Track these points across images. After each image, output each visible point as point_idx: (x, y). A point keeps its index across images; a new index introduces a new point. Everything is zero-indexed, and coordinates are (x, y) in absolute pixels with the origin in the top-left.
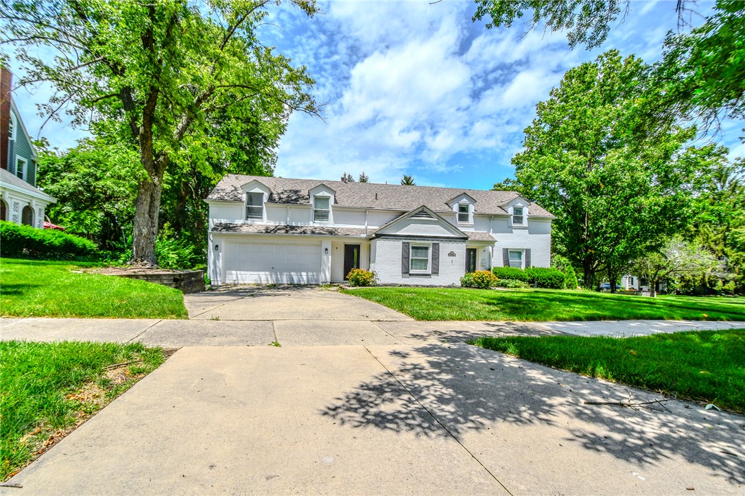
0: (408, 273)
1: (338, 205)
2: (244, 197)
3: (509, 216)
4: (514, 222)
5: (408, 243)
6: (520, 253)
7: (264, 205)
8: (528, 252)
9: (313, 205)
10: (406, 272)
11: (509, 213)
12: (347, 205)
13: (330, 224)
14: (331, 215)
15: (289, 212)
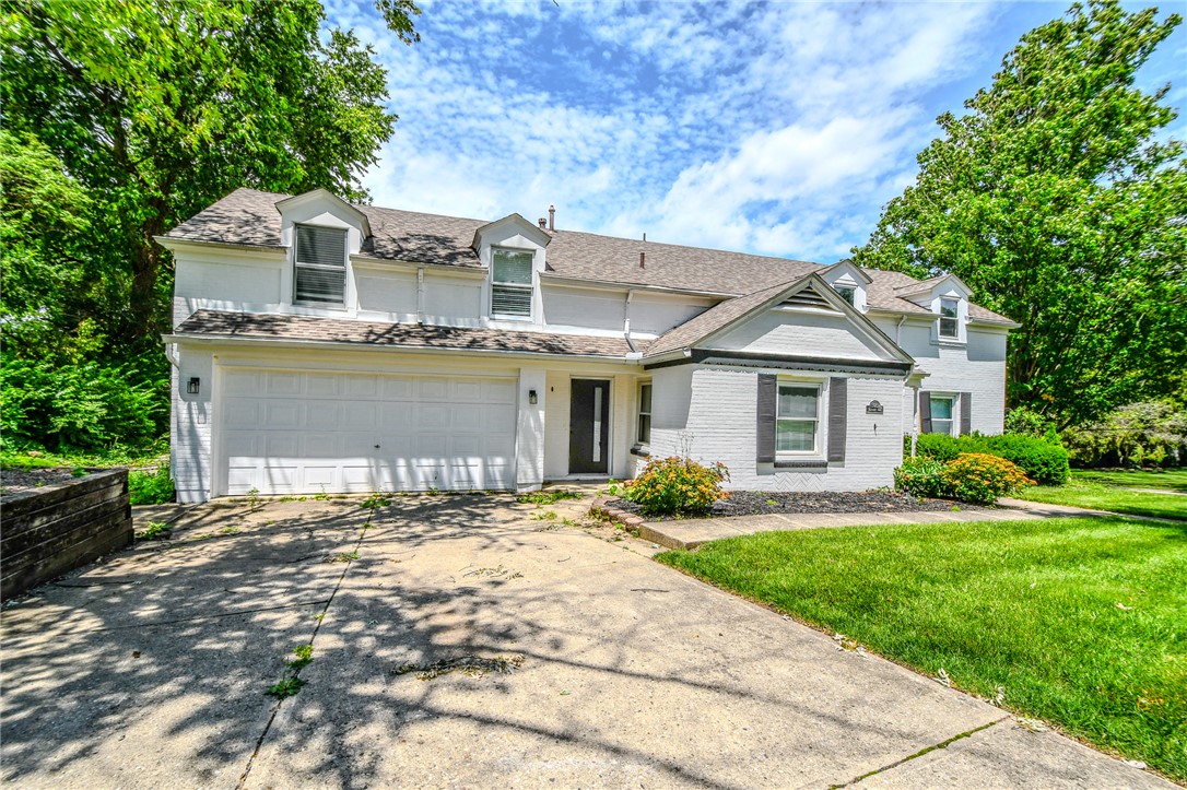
0: (771, 460)
1: (557, 274)
2: (289, 239)
3: (935, 317)
4: (942, 333)
5: (774, 377)
6: (949, 404)
7: (349, 263)
8: (966, 397)
9: (491, 271)
10: (766, 458)
11: (934, 312)
12: (577, 273)
13: (536, 323)
14: (537, 299)
15: (424, 287)
